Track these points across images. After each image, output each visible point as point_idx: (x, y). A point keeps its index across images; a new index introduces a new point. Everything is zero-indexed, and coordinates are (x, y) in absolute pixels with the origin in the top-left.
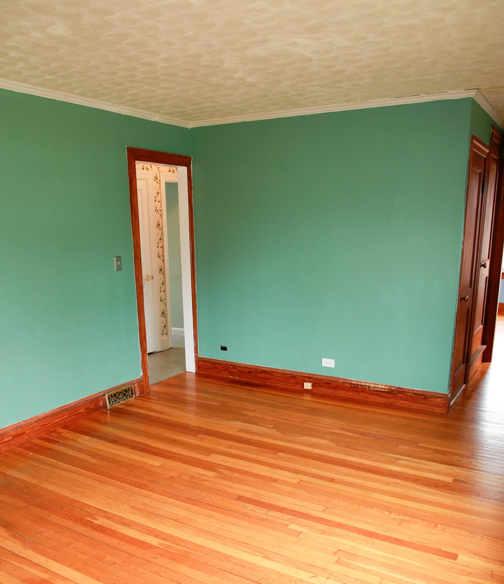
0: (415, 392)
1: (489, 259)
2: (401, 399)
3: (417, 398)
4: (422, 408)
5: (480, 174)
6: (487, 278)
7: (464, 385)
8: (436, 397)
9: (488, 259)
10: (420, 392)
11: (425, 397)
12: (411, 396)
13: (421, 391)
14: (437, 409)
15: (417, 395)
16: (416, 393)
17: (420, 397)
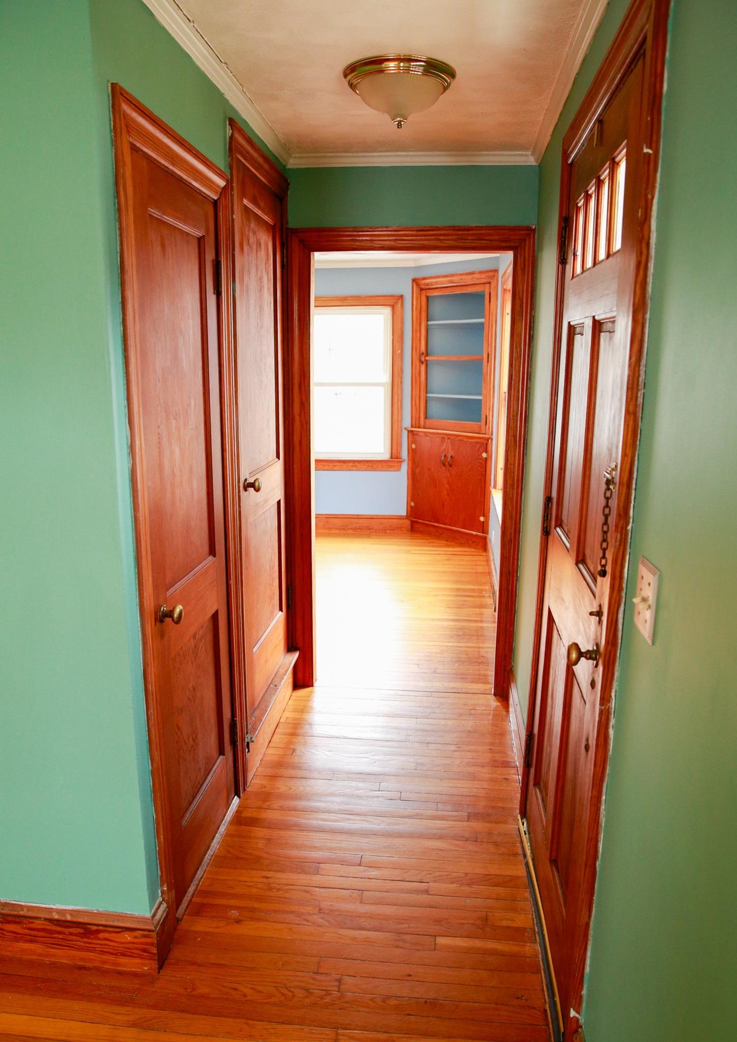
0: (56, 917)
1: (279, 459)
2: (18, 937)
3: (64, 933)
4: (82, 959)
5: (200, 241)
6: (279, 502)
7: (236, 800)
8: (119, 930)
9: (277, 459)
10: (71, 915)
11: (85, 929)
12: (43, 930)
13: (72, 912)
14: (126, 961)
15: (60, 926)
16: (58, 920)
17: (71, 930)
